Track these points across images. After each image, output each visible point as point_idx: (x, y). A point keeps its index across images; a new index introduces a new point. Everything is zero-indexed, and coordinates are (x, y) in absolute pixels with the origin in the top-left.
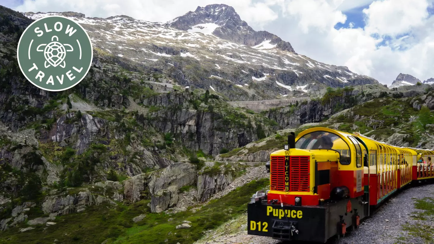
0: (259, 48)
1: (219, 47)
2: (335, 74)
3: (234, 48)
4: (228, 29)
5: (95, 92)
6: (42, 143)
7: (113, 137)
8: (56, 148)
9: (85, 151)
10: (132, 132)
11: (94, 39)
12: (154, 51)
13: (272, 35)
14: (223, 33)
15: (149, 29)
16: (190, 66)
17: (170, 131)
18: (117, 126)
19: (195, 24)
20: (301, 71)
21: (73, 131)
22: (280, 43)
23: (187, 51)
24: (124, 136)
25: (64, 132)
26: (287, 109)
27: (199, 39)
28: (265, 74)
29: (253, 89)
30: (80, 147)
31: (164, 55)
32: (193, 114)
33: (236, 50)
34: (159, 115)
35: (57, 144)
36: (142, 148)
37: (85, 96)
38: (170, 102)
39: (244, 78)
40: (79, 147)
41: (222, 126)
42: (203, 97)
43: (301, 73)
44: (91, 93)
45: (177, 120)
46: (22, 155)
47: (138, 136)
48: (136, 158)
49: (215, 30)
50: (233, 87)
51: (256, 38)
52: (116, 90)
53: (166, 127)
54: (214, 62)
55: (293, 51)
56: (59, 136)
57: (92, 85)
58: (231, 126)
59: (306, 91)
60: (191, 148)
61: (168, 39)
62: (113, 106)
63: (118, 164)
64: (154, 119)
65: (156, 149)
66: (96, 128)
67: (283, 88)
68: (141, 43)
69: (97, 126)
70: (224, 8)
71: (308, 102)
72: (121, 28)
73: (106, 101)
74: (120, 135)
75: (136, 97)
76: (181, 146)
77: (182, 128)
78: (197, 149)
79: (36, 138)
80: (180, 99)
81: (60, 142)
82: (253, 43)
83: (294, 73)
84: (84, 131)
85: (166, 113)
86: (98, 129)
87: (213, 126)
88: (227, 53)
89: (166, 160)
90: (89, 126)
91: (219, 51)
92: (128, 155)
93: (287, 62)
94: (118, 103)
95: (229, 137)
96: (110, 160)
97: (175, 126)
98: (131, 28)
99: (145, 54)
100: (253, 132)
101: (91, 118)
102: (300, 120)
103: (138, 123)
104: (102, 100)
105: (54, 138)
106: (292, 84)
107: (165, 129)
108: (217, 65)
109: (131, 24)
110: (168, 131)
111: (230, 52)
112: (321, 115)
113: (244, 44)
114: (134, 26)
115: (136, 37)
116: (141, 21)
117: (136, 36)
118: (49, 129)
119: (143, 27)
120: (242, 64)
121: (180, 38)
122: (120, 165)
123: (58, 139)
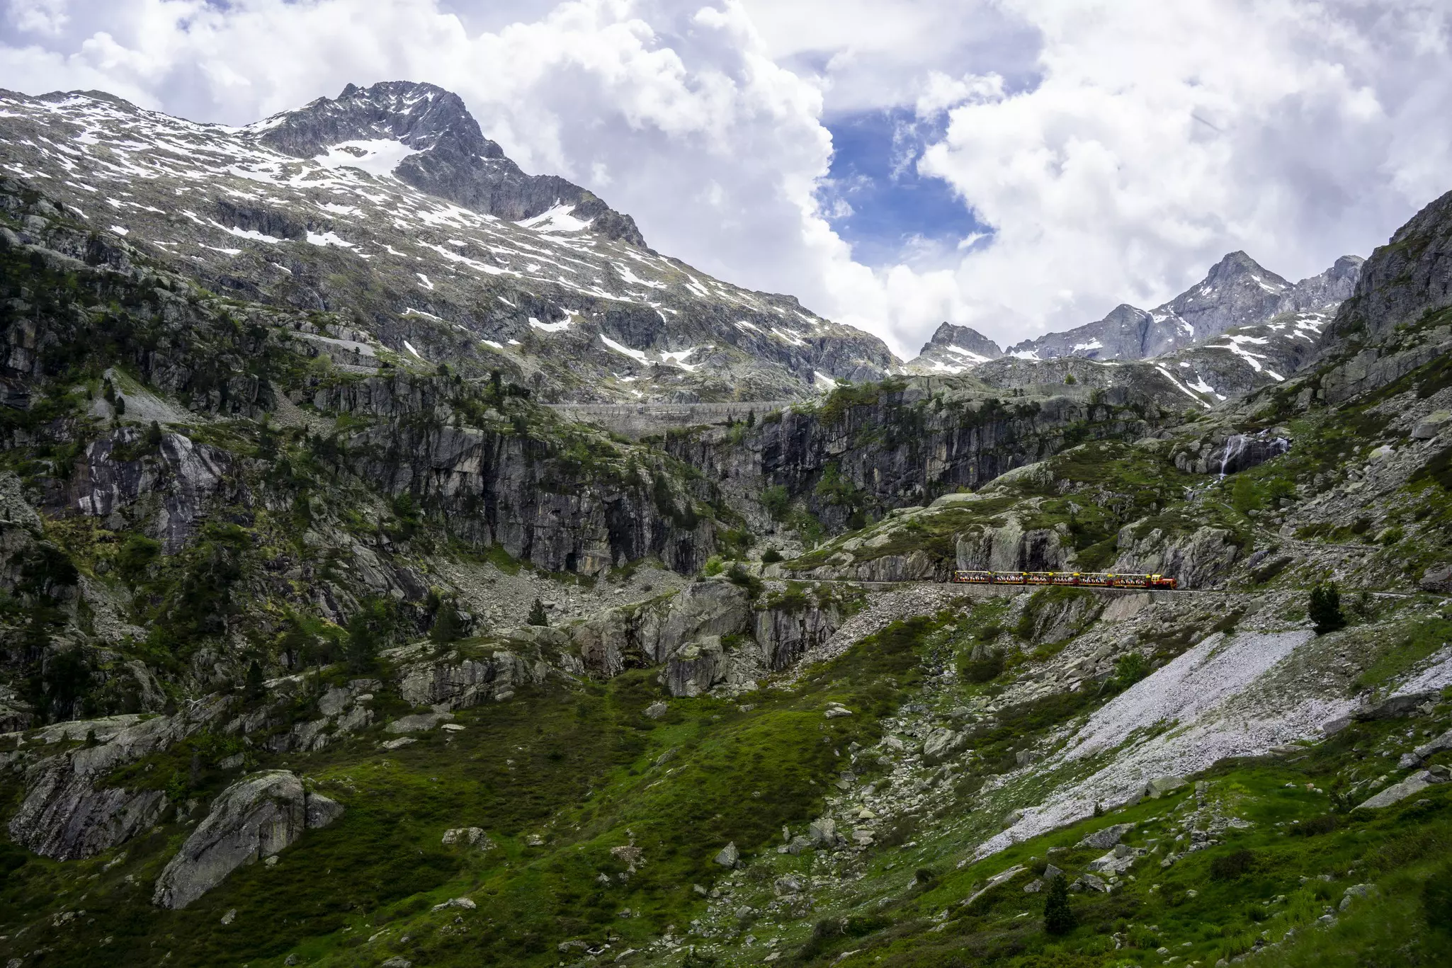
0: (539, 229)
1: (422, 220)
2: (764, 320)
3: (468, 223)
4: (444, 164)
5: (179, 366)
6: (50, 519)
7: (260, 504)
8: (97, 533)
9: (188, 543)
10: (311, 491)
11: (23, 169)
12: (222, 221)
13: (580, 189)
14: (426, 174)
15: (193, 147)
16: (341, 276)
17: (408, 490)
18: (267, 471)
19: (337, 140)
20: (674, 307)
21: (141, 482)
22: (602, 216)
23: (328, 229)
24: (290, 501)
25: (115, 487)
26: (720, 434)
27: (359, 191)
28: (566, 312)
29: (535, 357)
30: (170, 533)
31: (254, 235)
32: (475, 441)
33: (476, 233)
34: (372, 442)
35: (97, 522)
36: (347, 538)
37: (148, 376)
38: (395, 404)
39: (507, 321)
40: (169, 531)
41: (557, 477)
42: (486, 391)
43: (674, 312)
44: (168, 368)
45: (428, 456)
46: (9, 556)
47: (329, 502)
48: (338, 567)
49: (403, 164)
50: (473, 347)
51: (529, 197)
52: (237, 362)
53: (398, 476)
54: (413, 268)
55: (641, 243)
56: (102, 499)
57: (165, 342)
58: (584, 478)
59: (689, 368)
60: (470, 538)
61: (259, 185)
62: (235, 409)
63: (291, 583)
64: (358, 454)
65: (385, 540)
66: (211, 476)
67: (620, 356)
68: (179, 192)
69: (210, 470)
70: (430, 96)
71: (785, 416)
72: (100, 135)
73: (215, 394)
74: (278, 498)
75: (292, 382)
76: (444, 533)
77: (442, 480)
78: (488, 543)
79: (28, 500)
80: (423, 393)
81: (105, 516)
82: (520, 211)
83: (652, 312)
84: (176, 482)
85: (394, 436)
86: (215, 480)
87: (533, 478)
88: (450, 241)
89: (416, 572)
90: (187, 469)
91: (428, 234)
92: (314, 559)
93: (629, 277)
94: (248, 400)
95: (579, 510)
96: (265, 572)
97: (424, 474)
98: (136, 140)
99: (199, 229)
100: (646, 496)
101: (190, 446)
102: (763, 465)
103: (322, 463)
104: (204, 390)
105: (84, 502)
106: (648, 346)
107: (392, 481)
108: (424, 278)
109: (131, 124)
110: (402, 488)
111: (458, 238)
112: (819, 453)
113: (492, 212)
114: (144, 131)
115: (157, 172)
116: (157, 115)
117: (158, 166)
118: (65, 473)
119: (173, 139)
120: (497, 278)
121: (295, 182)
122: (296, 588)
123: (99, 505)
